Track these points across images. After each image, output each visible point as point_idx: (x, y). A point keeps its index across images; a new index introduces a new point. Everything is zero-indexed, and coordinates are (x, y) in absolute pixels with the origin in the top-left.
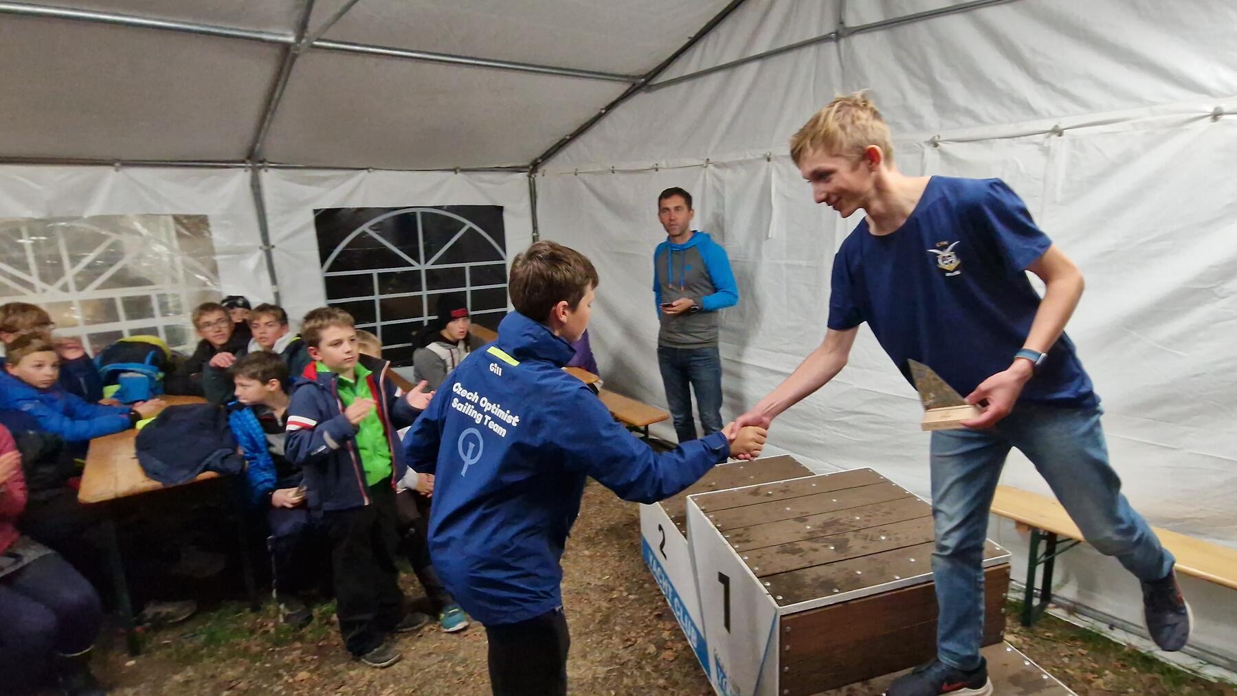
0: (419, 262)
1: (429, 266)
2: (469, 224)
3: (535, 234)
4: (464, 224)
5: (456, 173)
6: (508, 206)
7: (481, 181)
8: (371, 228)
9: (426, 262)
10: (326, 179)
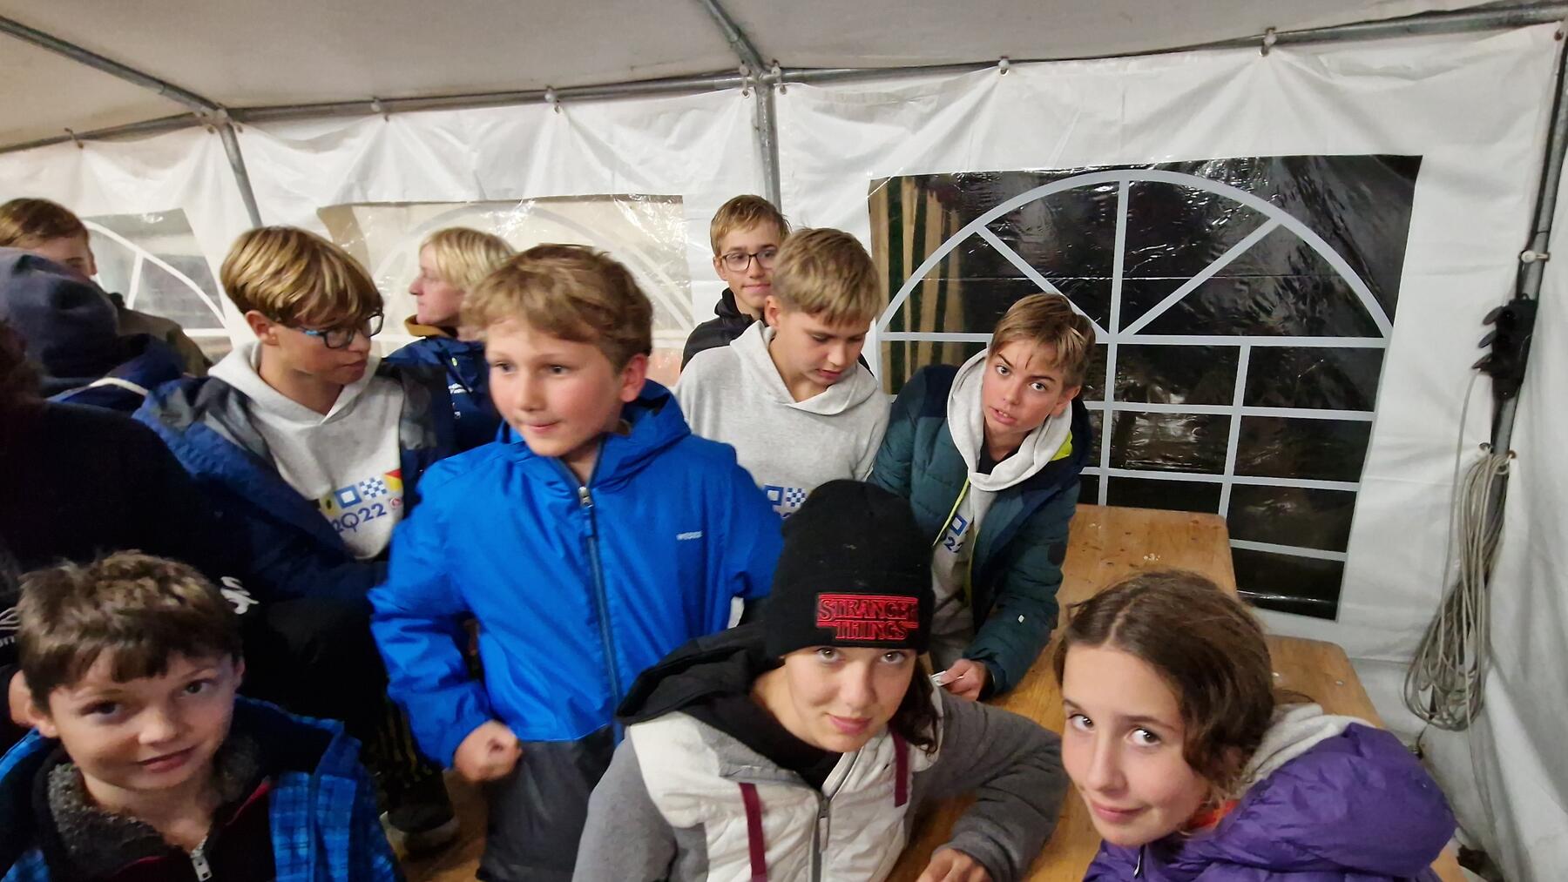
0: (1105, 325)
1: (1131, 336)
2: (1278, 218)
3: (1530, 256)
4: (1258, 219)
5: (1265, 52)
6: (1437, 155)
7: (1350, 71)
8: (992, 227)
9: (1124, 324)
10: (900, 100)
